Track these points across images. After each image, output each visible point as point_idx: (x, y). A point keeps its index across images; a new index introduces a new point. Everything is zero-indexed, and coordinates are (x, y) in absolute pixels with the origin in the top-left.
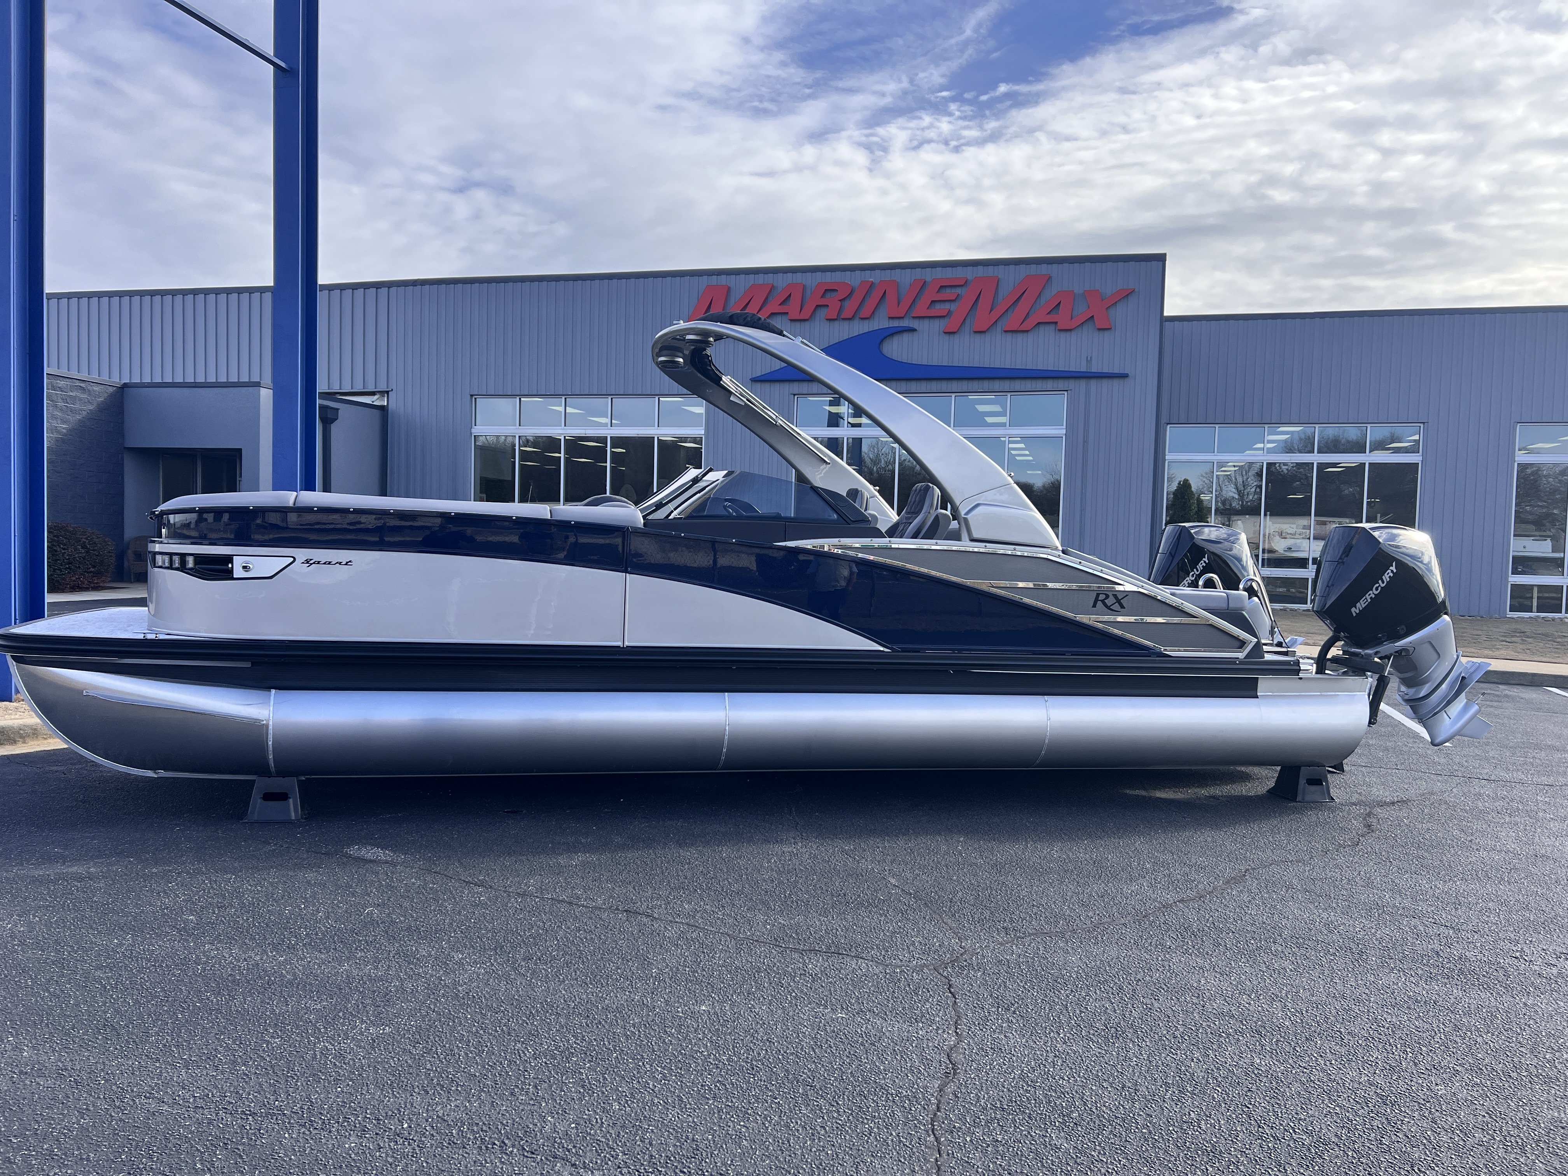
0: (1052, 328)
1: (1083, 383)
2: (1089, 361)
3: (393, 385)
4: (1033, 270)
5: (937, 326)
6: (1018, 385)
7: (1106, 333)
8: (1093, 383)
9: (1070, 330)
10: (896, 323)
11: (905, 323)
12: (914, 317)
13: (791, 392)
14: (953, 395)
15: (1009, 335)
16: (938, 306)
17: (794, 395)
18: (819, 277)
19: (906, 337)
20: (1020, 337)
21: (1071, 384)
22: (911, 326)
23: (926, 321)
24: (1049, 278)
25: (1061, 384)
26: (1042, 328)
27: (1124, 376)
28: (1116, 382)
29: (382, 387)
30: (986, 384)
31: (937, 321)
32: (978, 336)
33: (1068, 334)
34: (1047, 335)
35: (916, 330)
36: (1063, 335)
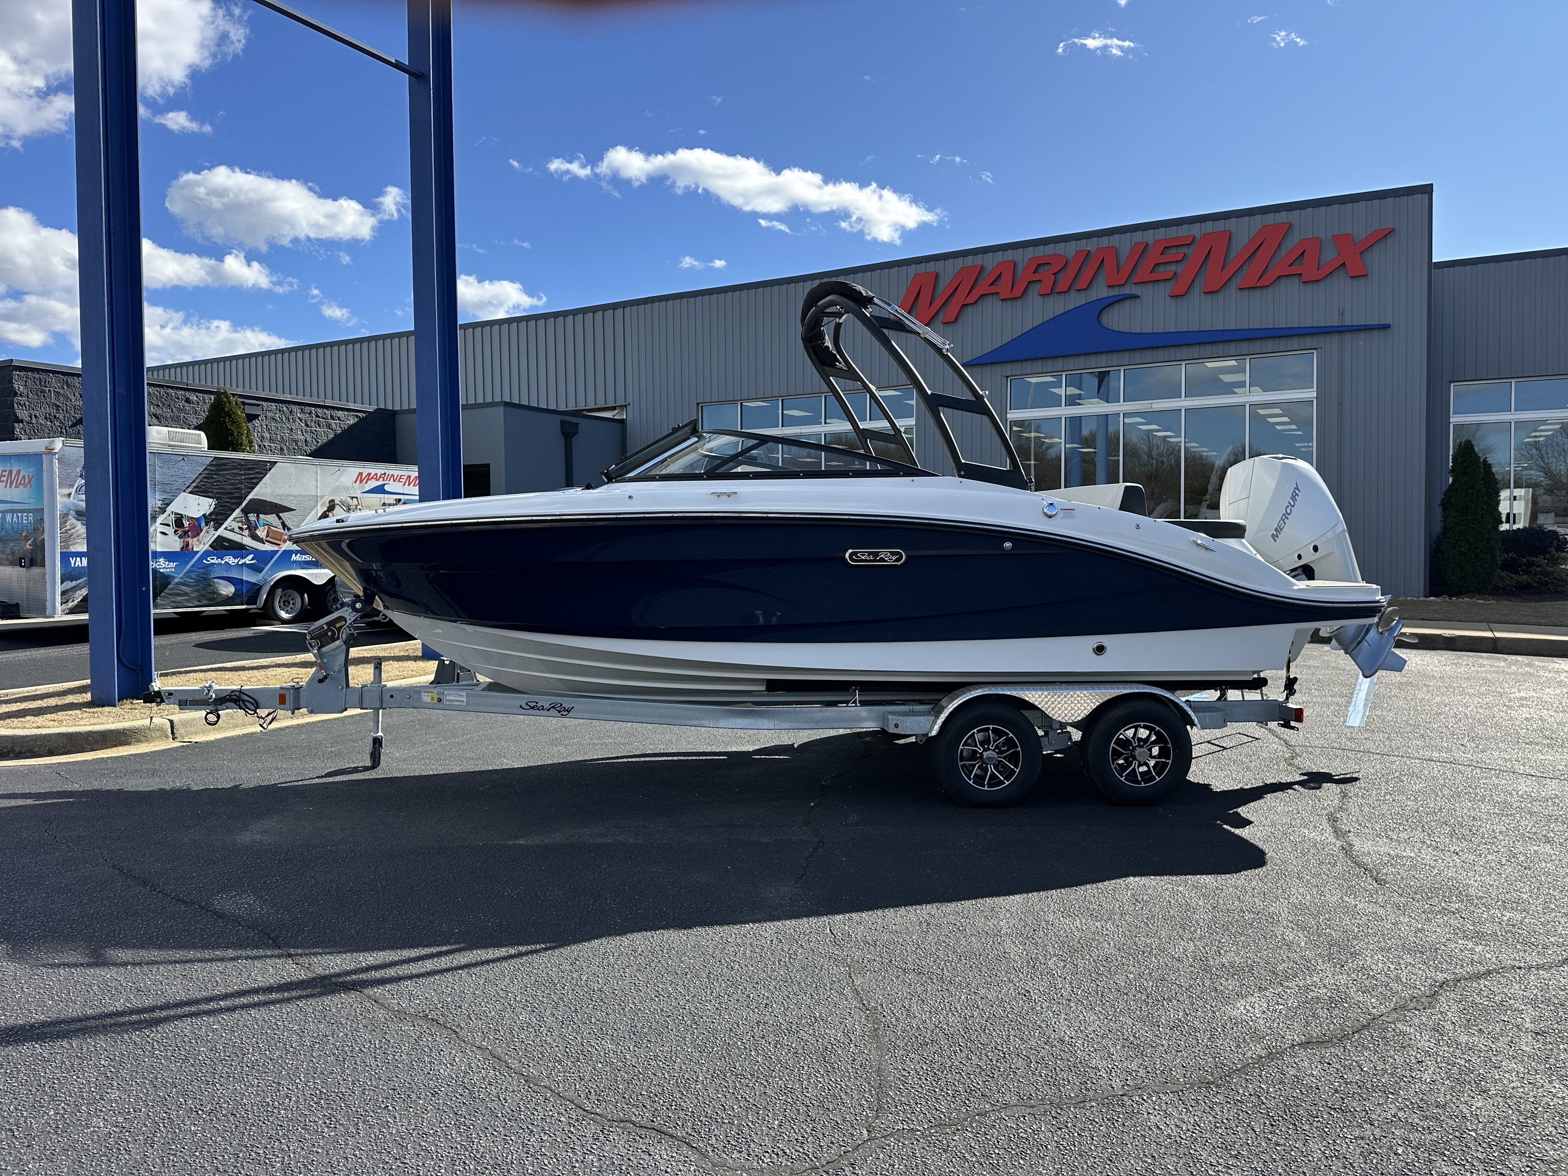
0: (1296, 280)
1: (1335, 338)
2: (1342, 314)
3: (630, 400)
4: (1270, 219)
5: (1163, 291)
6: (1257, 346)
7: (1362, 281)
8: (1348, 337)
9: (1318, 281)
10: (1116, 292)
11: (1127, 290)
12: (1135, 283)
13: (1004, 374)
14: (1183, 363)
15: (1246, 293)
16: (1162, 269)
17: (1007, 377)
18: (1030, 252)
19: (1127, 305)
20: (1258, 293)
21: (1321, 340)
22: (1133, 292)
23: (1150, 287)
24: (1290, 226)
25: (1309, 341)
26: (1283, 282)
27: (1387, 327)
28: (1375, 333)
29: (620, 402)
30: (1220, 348)
31: (1162, 285)
32: (1209, 297)
33: (1316, 285)
34: (1291, 289)
35: (1139, 297)
36: (1309, 287)
